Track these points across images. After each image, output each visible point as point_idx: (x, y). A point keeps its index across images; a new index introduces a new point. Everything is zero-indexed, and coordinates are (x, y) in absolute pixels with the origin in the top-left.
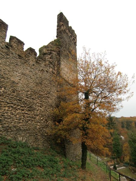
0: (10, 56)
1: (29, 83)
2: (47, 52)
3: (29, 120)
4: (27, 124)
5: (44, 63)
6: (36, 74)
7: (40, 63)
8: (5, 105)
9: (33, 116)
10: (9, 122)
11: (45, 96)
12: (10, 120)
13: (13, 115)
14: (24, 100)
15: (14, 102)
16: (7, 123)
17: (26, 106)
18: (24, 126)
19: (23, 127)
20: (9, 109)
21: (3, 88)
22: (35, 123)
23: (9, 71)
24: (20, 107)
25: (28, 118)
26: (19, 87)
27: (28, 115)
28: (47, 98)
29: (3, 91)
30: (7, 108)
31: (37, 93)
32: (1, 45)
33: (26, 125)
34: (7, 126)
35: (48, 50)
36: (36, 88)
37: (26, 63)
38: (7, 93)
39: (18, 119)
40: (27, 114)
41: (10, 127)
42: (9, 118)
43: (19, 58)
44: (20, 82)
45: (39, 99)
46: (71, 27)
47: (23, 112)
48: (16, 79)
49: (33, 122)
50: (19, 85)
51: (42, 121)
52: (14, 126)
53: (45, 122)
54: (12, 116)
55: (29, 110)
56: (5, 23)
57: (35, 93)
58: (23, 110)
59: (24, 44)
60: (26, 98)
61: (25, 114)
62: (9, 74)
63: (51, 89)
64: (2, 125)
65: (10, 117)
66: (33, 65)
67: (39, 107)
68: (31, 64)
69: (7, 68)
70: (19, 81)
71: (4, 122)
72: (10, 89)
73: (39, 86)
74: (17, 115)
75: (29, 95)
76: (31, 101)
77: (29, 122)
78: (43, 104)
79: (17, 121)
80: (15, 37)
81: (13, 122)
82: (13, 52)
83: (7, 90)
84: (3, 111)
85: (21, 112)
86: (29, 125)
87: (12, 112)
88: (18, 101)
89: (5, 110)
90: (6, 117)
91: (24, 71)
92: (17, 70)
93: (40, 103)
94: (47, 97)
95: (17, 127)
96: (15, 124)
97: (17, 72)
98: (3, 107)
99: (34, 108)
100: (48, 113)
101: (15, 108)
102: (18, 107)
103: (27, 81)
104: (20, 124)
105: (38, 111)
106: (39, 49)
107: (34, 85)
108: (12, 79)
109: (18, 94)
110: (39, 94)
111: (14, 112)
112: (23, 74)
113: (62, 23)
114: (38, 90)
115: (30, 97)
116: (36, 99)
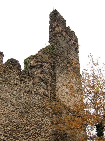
1: (9, 113)
2: (36, 64)
5: (31, 81)
6: (20, 98)
7: (26, 80)
11: (34, 131)
28: (36, 135)
31: (20, 128)
35: (37, 62)
36: (19, 120)
37: (5, 82)
45: (25, 137)
46: (69, 28)
57: (18, 127)
59: (3, 55)
60: (4, 137)
63: (42, 120)
66: (16, 84)
68: (13, 84)
73: (24, 116)
91: (2, 95)
94: (37, 133)
103: (6, 110)
106: (25, 60)
107: (16, 116)
110: (25, 130)
113: (56, 23)
114: (23, 123)
115: (10, 134)
116: (20, 139)
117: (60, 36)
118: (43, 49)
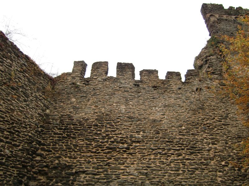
0: (142, 93)
1: (179, 115)
3: (197, 169)
4: (194, 175)
5: (197, 79)
6: (188, 98)
7: (190, 81)
8: (149, 153)
9: (203, 161)
10: (160, 175)
11: (218, 123)
12: (160, 172)
13: (163, 164)
14: (178, 140)
15: (161, 146)
16: (156, 176)
17: (183, 148)
18: (187, 179)
19: (185, 182)
20: (157, 157)
21: (142, 132)
22: (210, 173)
23: (144, 110)
24: (173, 151)
25: (193, 165)
26: (165, 122)
27: (192, 161)
28: (223, 126)
29: (142, 136)
30: (152, 157)
31: (198, 124)
32: (129, 86)
33: (191, 178)
34: (157, 182)
36: (194, 117)
37: (166, 91)
38: (148, 136)
39: (174, 169)
40: (188, 159)
41: (163, 183)
42: (159, 169)
43: (155, 90)
44: (165, 118)
45: (206, 132)
47: (180, 157)
48: (158, 116)
49: (206, 171)
50: (163, 122)
51: (226, 168)
52: (168, 181)
53: (235, 170)
54: (162, 166)
55: (192, 153)
56: (128, 63)
57: (195, 125)
58: (180, 155)
60: (180, 136)
61: (185, 161)
62: (145, 113)
63: (227, 110)
64: (150, 181)
65: (161, 168)
66: (180, 89)
67: (210, 145)
68: (175, 89)
69: (141, 107)
70: (163, 116)
71: (152, 176)
72: (151, 131)
73: (199, 113)
74: (172, 164)
75: (185, 131)
76: (191, 138)
77: (197, 172)
78: (218, 137)
79: (172, 172)
80: (144, 70)
81: (166, 174)
82: (145, 86)
83: (148, 132)
84: (148, 161)
85: (176, 158)
86: (197, 177)
87: (162, 160)
88: (168, 143)
89: (150, 159)
90: (154, 168)
91: (167, 102)
92: (155, 105)
93: (210, 137)
94: (223, 124)
95: (176, 181)
96: (171, 178)
97: (155, 107)
98: (147, 156)
99: (199, 147)
100: (234, 151)
101: (165, 154)
102: (170, 152)
103: (175, 113)
104: (180, 177)
105: (211, 152)
107: (189, 115)
108: (151, 118)
109: (165, 135)
110: (204, 125)
111: (164, 160)
112: (166, 106)
113: (208, 15)
114: (200, 119)
115: (187, 132)
116: (200, 134)
117: (219, 23)
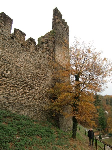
0: (14, 45)
1: (30, 68)
2: (44, 41)
3: (30, 98)
4: (28, 101)
5: (42, 51)
6: (35, 60)
7: (39, 50)
8: (11, 86)
9: (33, 94)
10: (14, 99)
11: (43, 77)
12: (14, 97)
13: (16, 93)
14: (26, 82)
15: (17, 83)
16: (12, 100)
17: (27, 86)
18: (26, 102)
19: (25, 104)
20: (14, 89)
21: (9, 72)
22: (35, 100)
23: (13, 58)
24: (22, 87)
25: (29, 96)
26: (22, 70)
27: (29, 94)
28: (44, 79)
29: (9, 74)
30: (12, 88)
31: (36, 75)
32: (8, 36)
33: (27, 102)
34: (12, 103)
35: (45, 40)
36: (35, 71)
37: (27, 50)
38: (12, 75)
39: (21, 97)
40: (28, 92)
41: (15, 103)
42: (14, 96)
43: (22, 47)
44: (23, 67)
45: (38, 80)
46: (64, 20)
47: (25, 91)
48: (19, 64)
49: (33, 99)
50: (22, 69)
51: (40, 99)
52: (17, 103)
53: (43, 100)
54: (16, 94)
55: (30, 90)
56: (10, 18)
57: (35, 75)
58: (25, 90)
59: (26, 35)
60: (27, 80)
61: (26, 93)
62: (13, 60)
63: (47, 72)
64: (8, 102)
65: (15, 95)
66: (33, 52)
67: (38, 87)
68: (31, 52)
69: (12, 55)
70: (22, 65)
71: (10, 99)
72: (14, 72)
73: (38, 70)
74: (20, 94)
75: (30, 78)
76: (32, 82)
77: (30, 99)
78: (41, 84)
79: (20, 98)
80: (18, 29)
81: (17, 99)
82: (17, 42)
83: (12, 73)
84: (9, 90)
85: (23, 91)
86: (30, 102)
87: (16, 91)
88: (21, 82)
89: (10, 90)
90: (12, 95)
91: (26, 58)
92: (20, 57)
93: (39, 83)
94: (45, 78)
95: (21, 103)
96: (19, 101)
97: (20, 58)
98: (9, 87)
99: (34, 88)
100: (45, 92)
101: (19, 88)
102: (21, 87)
103: (28, 66)
104: (23, 101)
105: (37, 91)
106: (38, 39)
107: (34, 69)
108: (16, 64)
109: (21, 77)
110: (38, 77)
111: (17, 91)
112: (25, 60)
113: (56, 17)
114: (37, 73)
115: (31, 78)
116: (36, 81)
117: (58, 25)
118: (49, 32)
